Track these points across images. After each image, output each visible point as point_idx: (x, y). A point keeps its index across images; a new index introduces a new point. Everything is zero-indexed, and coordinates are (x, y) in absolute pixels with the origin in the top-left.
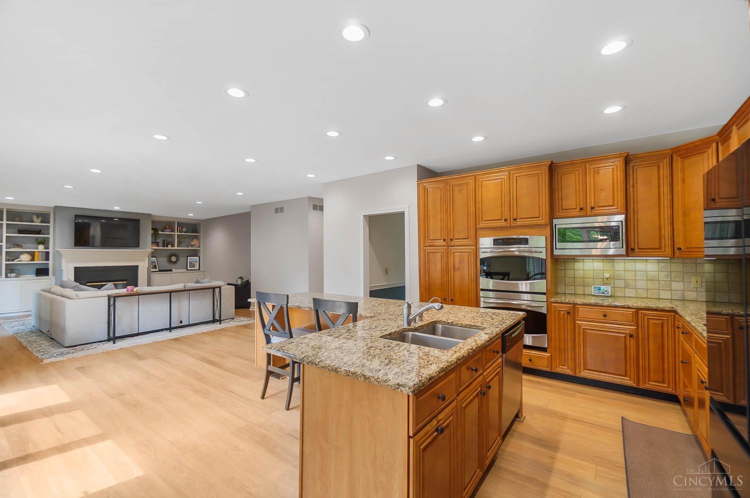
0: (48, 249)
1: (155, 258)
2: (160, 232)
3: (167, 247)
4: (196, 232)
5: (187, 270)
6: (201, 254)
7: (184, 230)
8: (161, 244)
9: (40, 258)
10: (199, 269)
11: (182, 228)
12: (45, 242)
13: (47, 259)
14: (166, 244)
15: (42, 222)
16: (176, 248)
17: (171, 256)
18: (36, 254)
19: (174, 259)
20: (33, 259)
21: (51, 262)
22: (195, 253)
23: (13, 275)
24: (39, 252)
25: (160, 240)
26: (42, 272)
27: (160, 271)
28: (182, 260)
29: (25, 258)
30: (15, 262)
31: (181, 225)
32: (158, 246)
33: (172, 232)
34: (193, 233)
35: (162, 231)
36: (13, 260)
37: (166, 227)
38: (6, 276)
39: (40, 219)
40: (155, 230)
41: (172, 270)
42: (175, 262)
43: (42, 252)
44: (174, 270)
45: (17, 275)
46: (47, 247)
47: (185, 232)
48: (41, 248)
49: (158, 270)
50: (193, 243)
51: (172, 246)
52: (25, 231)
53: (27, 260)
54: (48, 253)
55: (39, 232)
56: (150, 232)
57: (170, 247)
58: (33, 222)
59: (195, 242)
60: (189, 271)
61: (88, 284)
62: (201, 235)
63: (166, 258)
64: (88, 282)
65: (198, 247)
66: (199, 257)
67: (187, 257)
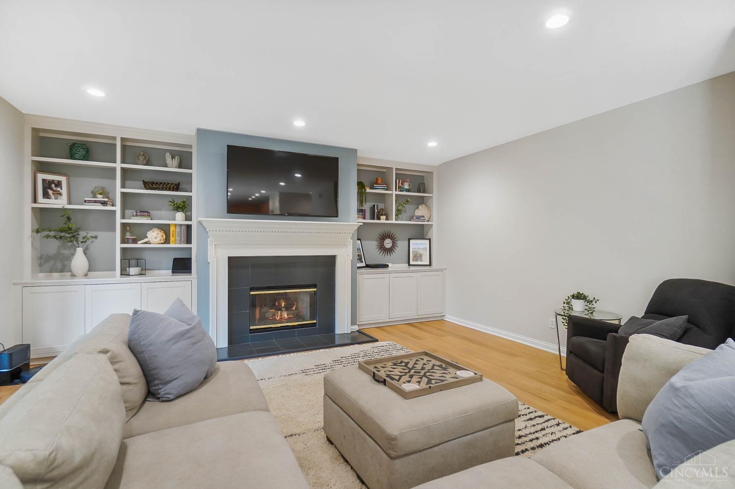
0: (191, 220)
1: (362, 242)
2: (368, 190)
3: (379, 219)
4: (424, 192)
5: (409, 265)
6: (434, 233)
7: (406, 186)
8: (368, 214)
9: (178, 238)
10: (430, 265)
11: (402, 184)
12: (184, 206)
13: (189, 240)
14: (375, 214)
15: (180, 166)
16: (394, 221)
17: (383, 238)
18: (172, 229)
19: (388, 243)
20: (167, 241)
21: (194, 246)
22: (421, 233)
23: (133, 270)
24: (176, 225)
25: (367, 207)
26: (182, 265)
27: (367, 266)
28: (401, 245)
29: (154, 237)
30: (139, 245)
31: (402, 176)
32: (364, 219)
33: (386, 190)
34: (419, 191)
35: (372, 188)
36: (135, 241)
37: (378, 178)
38: (124, 273)
39: (176, 162)
40: (361, 185)
41: (386, 266)
42: (390, 251)
43: (181, 225)
44: (390, 265)
45: (142, 270)
46: (188, 218)
47: (408, 190)
48: (180, 217)
50: (418, 213)
51: (387, 219)
52: (153, 183)
53: (157, 241)
54: (189, 227)
55: (177, 187)
56: (354, 190)
57: (383, 219)
58: (166, 166)
59: (421, 211)
60: (412, 268)
61: (251, 293)
62: (434, 196)
63: (376, 241)
64: (252, 289)
65: (428, 221)
66: (430, 240)
67: (409, 240)
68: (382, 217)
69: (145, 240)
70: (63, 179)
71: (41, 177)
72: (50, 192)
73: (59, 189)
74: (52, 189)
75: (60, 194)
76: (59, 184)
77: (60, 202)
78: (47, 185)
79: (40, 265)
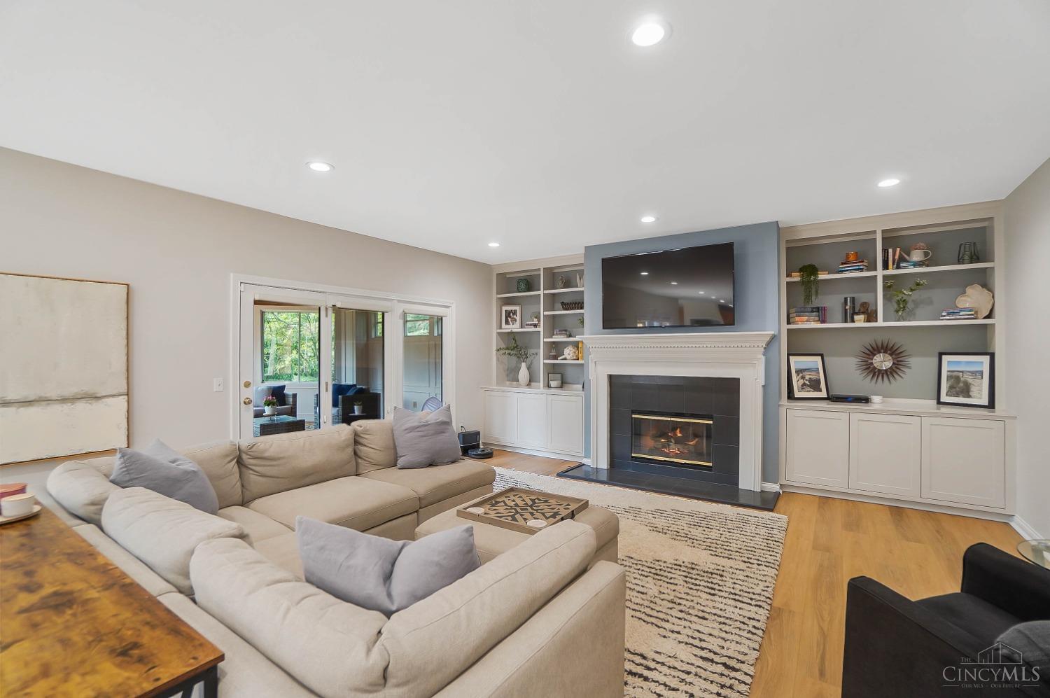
1: (819, 359)
3: (853, 321)
4: (976, 259)
5: (939, 402)
6: (999, 344)
7: (916, 257)
10: (991, 405)
11: (903, 254)
14: (848, 313)
17: (872, 350)
18: (580, 345)
19: (883, 361)
22: (974, 341)
23: (554, 383)
25: (831, 302)
27: (831, 398)
28: (917, 366)
29: (568, 354)
30: (559, 361)
31: (899, 241)
32: (823, 322)
34: (959, 263)
35: (836, 270)
36: (554, 358)
37: (847, 255)
38: (546, 385)
40: (799, 271)
41: (866, 400)
42: (890, 373)
44: (876, 399)
45: (561, 383)
47: (916, 265)
49: (824, 394)
50: (964, 302)
52: (568, 304)
53: (570, 357)
57: (860, 322)
59: (973, 297)
60: (944, 410)
61: (633, 416)
62: (998, 264)
63: (857, 356)
64: (634, 412)
65: (986, 317)
66: (992, 356)
67: (941, 355)
68: (856, 317)
69: (563, 357)
70: (517, 308)
71: (505, 308)
72: (510, 319)
73: (515, 317)
74: (510, 317)
75: (516, 320)
76: (515, 313)
77: (515, 327)
78: (508, 314)
79: (507, 375)
